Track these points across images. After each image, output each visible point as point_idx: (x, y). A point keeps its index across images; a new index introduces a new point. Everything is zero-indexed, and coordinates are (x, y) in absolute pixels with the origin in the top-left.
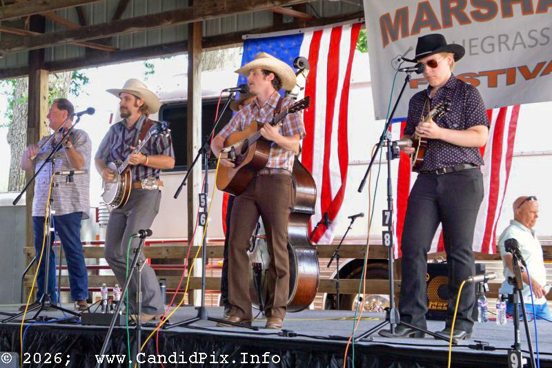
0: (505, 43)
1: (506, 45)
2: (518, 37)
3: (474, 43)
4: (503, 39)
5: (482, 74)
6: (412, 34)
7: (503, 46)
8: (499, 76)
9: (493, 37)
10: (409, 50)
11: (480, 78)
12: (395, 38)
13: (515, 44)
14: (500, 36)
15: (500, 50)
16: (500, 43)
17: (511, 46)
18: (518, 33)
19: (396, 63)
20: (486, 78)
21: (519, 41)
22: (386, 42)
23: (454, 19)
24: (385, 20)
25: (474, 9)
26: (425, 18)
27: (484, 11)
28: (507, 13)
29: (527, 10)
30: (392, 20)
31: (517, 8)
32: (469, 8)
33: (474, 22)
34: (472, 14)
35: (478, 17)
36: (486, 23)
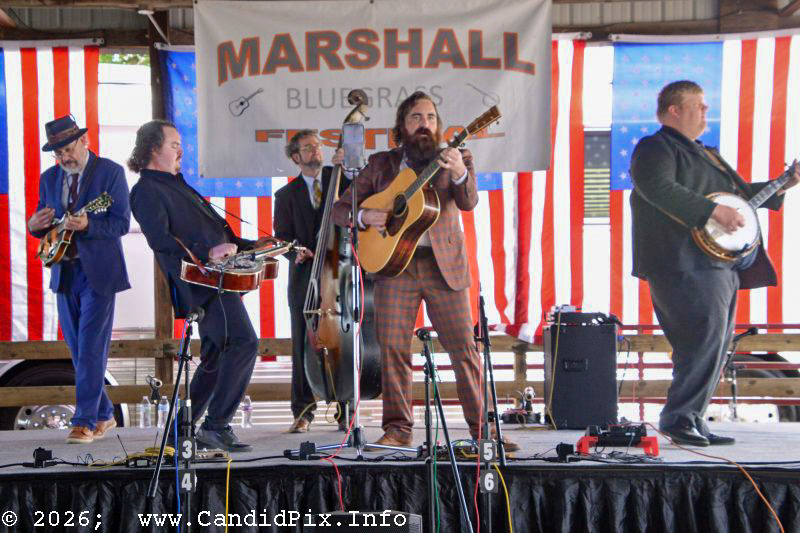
0: (386, 98)
1: (388, 101)
2: (403, 93)
4: (384, 93)
6: (265, 72)
7: (384, 102)
8: (377, 137)
9: (371, 89)
10: (259, 92)
12: (238, 73)
14: (379, 90)
15: (380, 105)
16: (380, 97)
17: (393, 103)
18: (403, 88)
19: (237, 107)
22: (223, 78)
23: (322, 61)
24: (225, 50)
25: (350, 52)
26: (283, 55)
27: (362, 57)
28: (391, 62)
29: (415, 62)
30: (237, 51)
31: (403, 58)
32: (343, 51)
33: (348, 68)
34: (348, 57)
35: (354, 62)
36: (364, 72)
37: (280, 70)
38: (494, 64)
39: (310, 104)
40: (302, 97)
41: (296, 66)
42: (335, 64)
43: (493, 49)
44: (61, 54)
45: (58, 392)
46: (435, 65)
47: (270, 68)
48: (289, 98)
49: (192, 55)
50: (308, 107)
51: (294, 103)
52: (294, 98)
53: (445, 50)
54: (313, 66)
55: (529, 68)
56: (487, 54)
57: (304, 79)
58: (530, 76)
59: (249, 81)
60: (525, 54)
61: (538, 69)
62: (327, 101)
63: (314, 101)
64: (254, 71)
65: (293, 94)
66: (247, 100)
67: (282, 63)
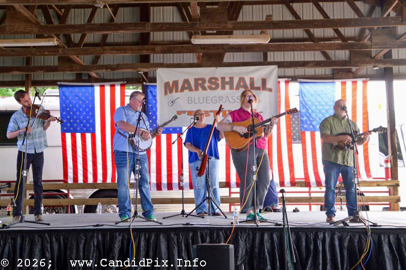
3: (208, 99)
4: (221, 98)
5: (211, 111)
6: (181, 91)
7: (220, 101)
9: (216, 97)
10: (178, 98)
11: (210, 113)
12: (171, 92)
13: (226, 101)
14: (219, 97)
16: (219, 99)
17: (224, 101)
18: (227, 97)
19: (171, 103)
20: (213, 113)
21: (227, 100)
22: (166, 94)
23: (200, 88)
24: (167, 84)
25: (209, 85)
26: (186, 86)
27: (213, 86)
28: (223, 88)
29: (231, 88)
30: (171, 85)
31: (227, 87)
32: (207, 84)
33: (208, 90)
34: (208, 86)
35: (211, 88)
36: (214, 91)
37: (185, 91)
38: (258, 89)
39: (196, 102)
40: (193, 100)
41: (191, 90)
42: (204, 89)
43: (258, 84)
44: (113, 86)
45: (110, 200)
46: (238, 89)
47: (182, 90)
48: (188, 100)
49: (156, 86)
50: (195, 103)
51: (190, 102)
52: (190, 100)
53: (242, 84)
54: (197, 89)
55: (270, 90)
56: (256, 85)
57: (194, 94)
58: (270, 93)
59: (175, 95)
60: (268, 86)
61: (273, 90)
62: (201, 101)
63: (197, 101)
64: (177, 91)
65: (190, 99)
66: (174, 101)
67: (186, 88)
